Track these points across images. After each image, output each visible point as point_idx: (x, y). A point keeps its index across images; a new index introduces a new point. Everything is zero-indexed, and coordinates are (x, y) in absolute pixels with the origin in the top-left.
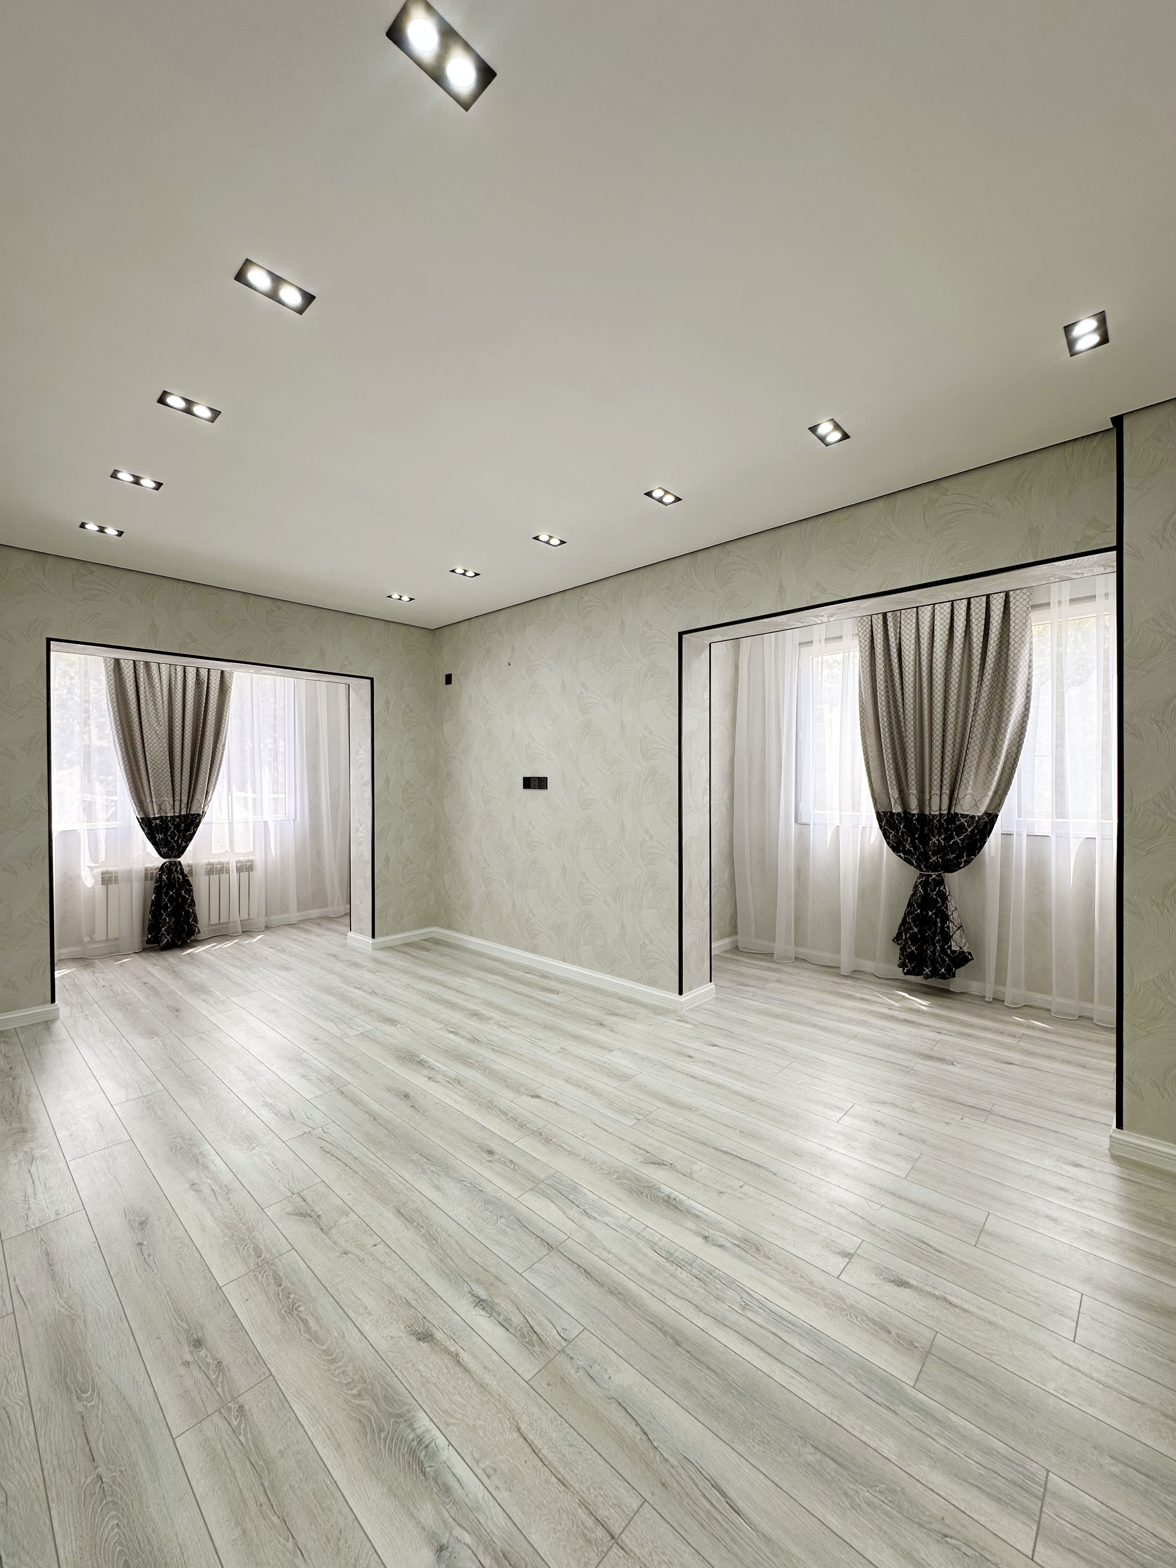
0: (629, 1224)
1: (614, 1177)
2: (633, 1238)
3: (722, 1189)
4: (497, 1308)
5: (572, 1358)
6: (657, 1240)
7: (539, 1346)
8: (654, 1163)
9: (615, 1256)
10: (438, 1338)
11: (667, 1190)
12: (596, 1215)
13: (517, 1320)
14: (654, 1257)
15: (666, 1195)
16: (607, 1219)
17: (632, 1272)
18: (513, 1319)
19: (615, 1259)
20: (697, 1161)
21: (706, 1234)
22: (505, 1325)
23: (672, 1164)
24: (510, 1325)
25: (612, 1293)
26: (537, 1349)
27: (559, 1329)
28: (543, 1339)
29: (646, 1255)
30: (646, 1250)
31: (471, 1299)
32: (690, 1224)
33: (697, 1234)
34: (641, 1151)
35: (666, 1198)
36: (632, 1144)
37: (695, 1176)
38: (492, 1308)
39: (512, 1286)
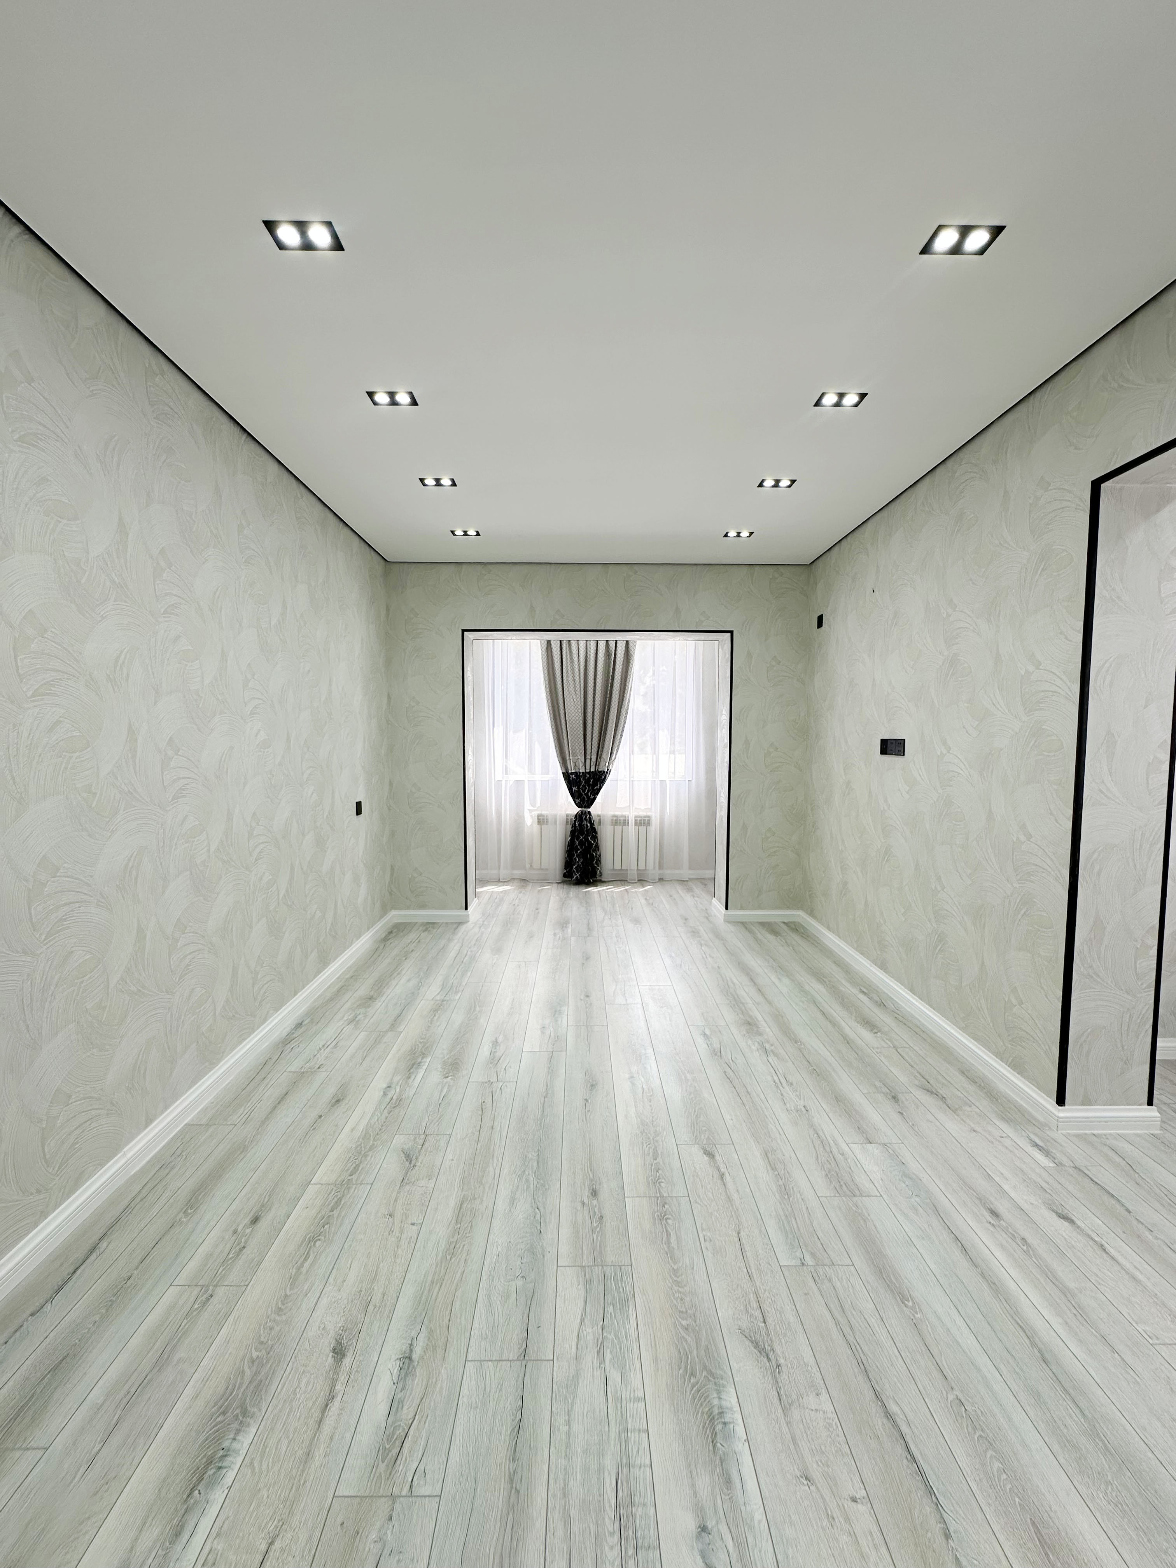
0: (630, 1406)
1: (684, 1323)
2: (614, 1430)
3: (816, 1472)
4: (409, 1381)
5: (391, 1518)
6: (638, 1462)
7: (387, 1466)
8: (756, 1345)
9: (568, 1434)
10: (343, 1364)
11: (730, 1399)
12: (608, 1356)
13: (407, 1413)
14: (607, 1481)
15: (720, 1407)
16: (615, 1376)
17: (561, 1476)
18: (405, 1408)
19: (564, 1437)
20: (824, 1391)
21: (710, 1524)
22: (394, 1405)
23: (779, 1366)
24: (397, 1412)
25: (511, 1481)
26: (382, 1467)
27: (421, 1467)
28: (398, 1462)
29: (600, 1469)
30: (610, 1463)
31: (405, 1347)
32: (704, 1483)
33: (699, 1510)
34: (757, 1313)
35: (716, 1411)
36: (756, 1293)
37: (796, 1414)
38: (406, 1375)
39: (446, 1368)
